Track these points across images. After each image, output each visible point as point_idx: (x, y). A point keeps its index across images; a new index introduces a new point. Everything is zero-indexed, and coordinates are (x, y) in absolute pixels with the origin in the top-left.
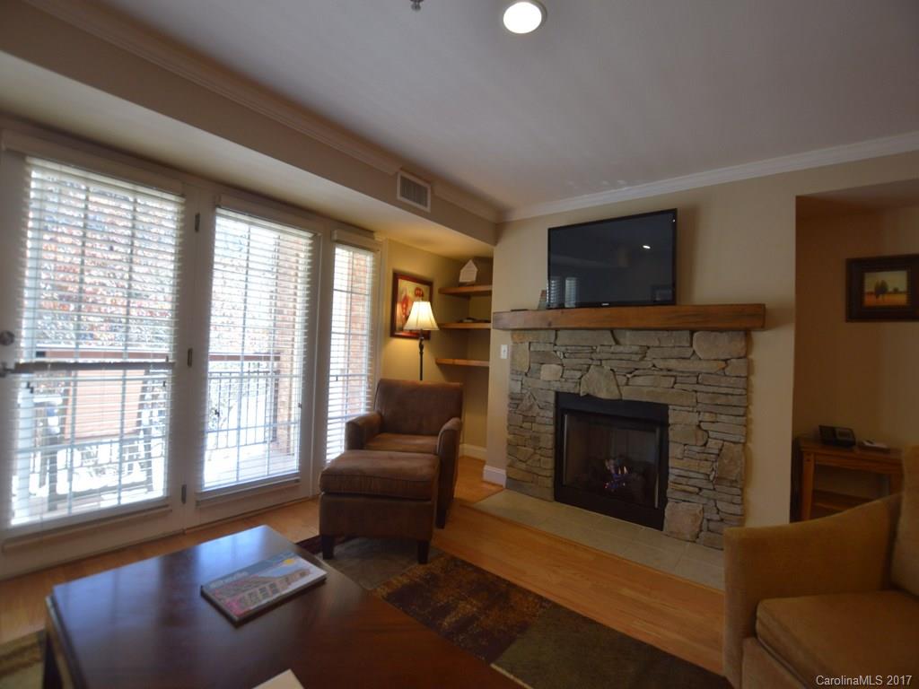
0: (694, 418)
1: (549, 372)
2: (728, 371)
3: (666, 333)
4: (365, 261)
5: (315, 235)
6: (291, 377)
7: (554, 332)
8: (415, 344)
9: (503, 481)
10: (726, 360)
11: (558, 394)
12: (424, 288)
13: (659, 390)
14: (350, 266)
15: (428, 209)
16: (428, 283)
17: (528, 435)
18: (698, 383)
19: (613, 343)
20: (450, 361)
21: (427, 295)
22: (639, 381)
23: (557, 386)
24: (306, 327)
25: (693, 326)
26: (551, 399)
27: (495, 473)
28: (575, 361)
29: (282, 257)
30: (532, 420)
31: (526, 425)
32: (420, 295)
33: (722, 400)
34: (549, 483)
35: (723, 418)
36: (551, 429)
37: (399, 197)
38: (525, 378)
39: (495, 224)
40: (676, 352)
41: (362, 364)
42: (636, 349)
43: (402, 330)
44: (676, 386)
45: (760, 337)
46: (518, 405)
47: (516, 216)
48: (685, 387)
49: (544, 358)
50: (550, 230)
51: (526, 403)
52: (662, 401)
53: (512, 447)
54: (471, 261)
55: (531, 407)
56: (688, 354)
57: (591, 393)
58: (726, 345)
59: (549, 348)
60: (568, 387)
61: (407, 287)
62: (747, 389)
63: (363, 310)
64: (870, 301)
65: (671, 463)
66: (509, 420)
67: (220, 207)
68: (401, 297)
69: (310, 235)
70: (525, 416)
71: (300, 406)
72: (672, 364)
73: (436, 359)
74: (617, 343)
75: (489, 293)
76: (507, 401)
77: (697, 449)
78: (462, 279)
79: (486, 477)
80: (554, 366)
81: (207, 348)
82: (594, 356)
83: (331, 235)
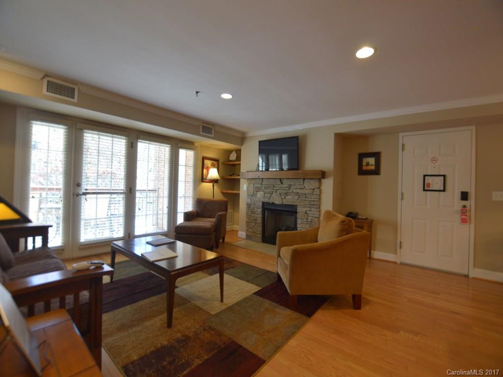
0: (304, 210)
1: (260, 195)
2: (314, 193)
3: (296, 180)
4: (191, 153)
5: (172, 146)
6: (163, 197)
7: (261, 180)
8: (211, 184)
9: (244, 237)
10: (313, 189)
11: (263, 203)
12: (215, 163)
13: (294, 200)
14: (185, 156)
15: (213, 136)
16: (217, 160)
17: (253, 218)
18: (306, 197)
19: (280, 183)
20: (226, 191)
21: (216, 165)
22: (288, 197)
23: (262, 200)
24: (169, 179)
25: (304, 177)
26: (261, 204)
27: (242, 234)
28: (268, 190)
29: (160, 152)
30: (254, 213)
31: (253, 215)
32: (213, 166)
33: (312, 203)
34: (260, 236)
35: (312, 209)
36: (261, 216)
37: (201, 133)
38: (252, 197)
39: (242, 138)
40: (299, 187)
41: (190, 193)
42: (287, 186)
43: (206, 179)
44: (300, 199)
45: (323, 181)
46: (249, 207)
47: (249, 135)
48: (302, 199)
49: (258, 190)
50: (260, 142)
51: (253, 206)
52: (295, 204)
53: (248, 223)
54: (234, 152)
55: (254, 208)
56: (303, 187)
57: (274, 202)
58: (314, 184)
59: (259, 186)
60: (266, 200)
61: (208, 163)
62: (320, 199)
63: (191, 172)
64: (364, 168)
65: (298, 226)
66: (246, 213)
67: (139, 139)
68: (205, 166)
69: (170, 146)
70: (252, 212)
71: (167, 207)
72: (298, 191)
73: (221, 191)
74: (282, 183)
75: (240, 164)
76: (246, 206)
77: (305, 220)
78: (230, 159)
79: (239, 236)
80: (261, 192)
81: (136, 187)
82: (274, 188)
83: (178, 145)
